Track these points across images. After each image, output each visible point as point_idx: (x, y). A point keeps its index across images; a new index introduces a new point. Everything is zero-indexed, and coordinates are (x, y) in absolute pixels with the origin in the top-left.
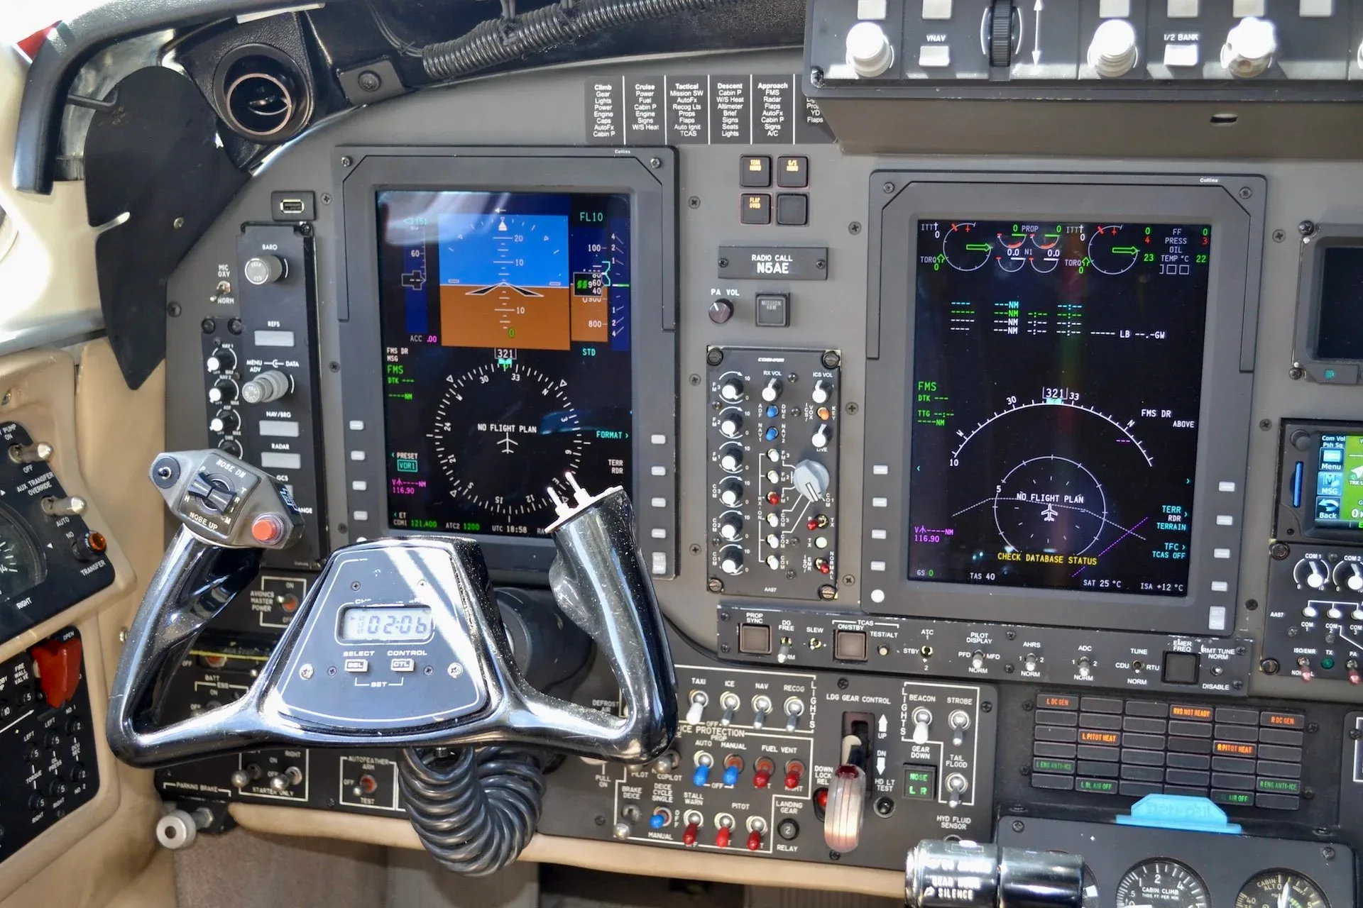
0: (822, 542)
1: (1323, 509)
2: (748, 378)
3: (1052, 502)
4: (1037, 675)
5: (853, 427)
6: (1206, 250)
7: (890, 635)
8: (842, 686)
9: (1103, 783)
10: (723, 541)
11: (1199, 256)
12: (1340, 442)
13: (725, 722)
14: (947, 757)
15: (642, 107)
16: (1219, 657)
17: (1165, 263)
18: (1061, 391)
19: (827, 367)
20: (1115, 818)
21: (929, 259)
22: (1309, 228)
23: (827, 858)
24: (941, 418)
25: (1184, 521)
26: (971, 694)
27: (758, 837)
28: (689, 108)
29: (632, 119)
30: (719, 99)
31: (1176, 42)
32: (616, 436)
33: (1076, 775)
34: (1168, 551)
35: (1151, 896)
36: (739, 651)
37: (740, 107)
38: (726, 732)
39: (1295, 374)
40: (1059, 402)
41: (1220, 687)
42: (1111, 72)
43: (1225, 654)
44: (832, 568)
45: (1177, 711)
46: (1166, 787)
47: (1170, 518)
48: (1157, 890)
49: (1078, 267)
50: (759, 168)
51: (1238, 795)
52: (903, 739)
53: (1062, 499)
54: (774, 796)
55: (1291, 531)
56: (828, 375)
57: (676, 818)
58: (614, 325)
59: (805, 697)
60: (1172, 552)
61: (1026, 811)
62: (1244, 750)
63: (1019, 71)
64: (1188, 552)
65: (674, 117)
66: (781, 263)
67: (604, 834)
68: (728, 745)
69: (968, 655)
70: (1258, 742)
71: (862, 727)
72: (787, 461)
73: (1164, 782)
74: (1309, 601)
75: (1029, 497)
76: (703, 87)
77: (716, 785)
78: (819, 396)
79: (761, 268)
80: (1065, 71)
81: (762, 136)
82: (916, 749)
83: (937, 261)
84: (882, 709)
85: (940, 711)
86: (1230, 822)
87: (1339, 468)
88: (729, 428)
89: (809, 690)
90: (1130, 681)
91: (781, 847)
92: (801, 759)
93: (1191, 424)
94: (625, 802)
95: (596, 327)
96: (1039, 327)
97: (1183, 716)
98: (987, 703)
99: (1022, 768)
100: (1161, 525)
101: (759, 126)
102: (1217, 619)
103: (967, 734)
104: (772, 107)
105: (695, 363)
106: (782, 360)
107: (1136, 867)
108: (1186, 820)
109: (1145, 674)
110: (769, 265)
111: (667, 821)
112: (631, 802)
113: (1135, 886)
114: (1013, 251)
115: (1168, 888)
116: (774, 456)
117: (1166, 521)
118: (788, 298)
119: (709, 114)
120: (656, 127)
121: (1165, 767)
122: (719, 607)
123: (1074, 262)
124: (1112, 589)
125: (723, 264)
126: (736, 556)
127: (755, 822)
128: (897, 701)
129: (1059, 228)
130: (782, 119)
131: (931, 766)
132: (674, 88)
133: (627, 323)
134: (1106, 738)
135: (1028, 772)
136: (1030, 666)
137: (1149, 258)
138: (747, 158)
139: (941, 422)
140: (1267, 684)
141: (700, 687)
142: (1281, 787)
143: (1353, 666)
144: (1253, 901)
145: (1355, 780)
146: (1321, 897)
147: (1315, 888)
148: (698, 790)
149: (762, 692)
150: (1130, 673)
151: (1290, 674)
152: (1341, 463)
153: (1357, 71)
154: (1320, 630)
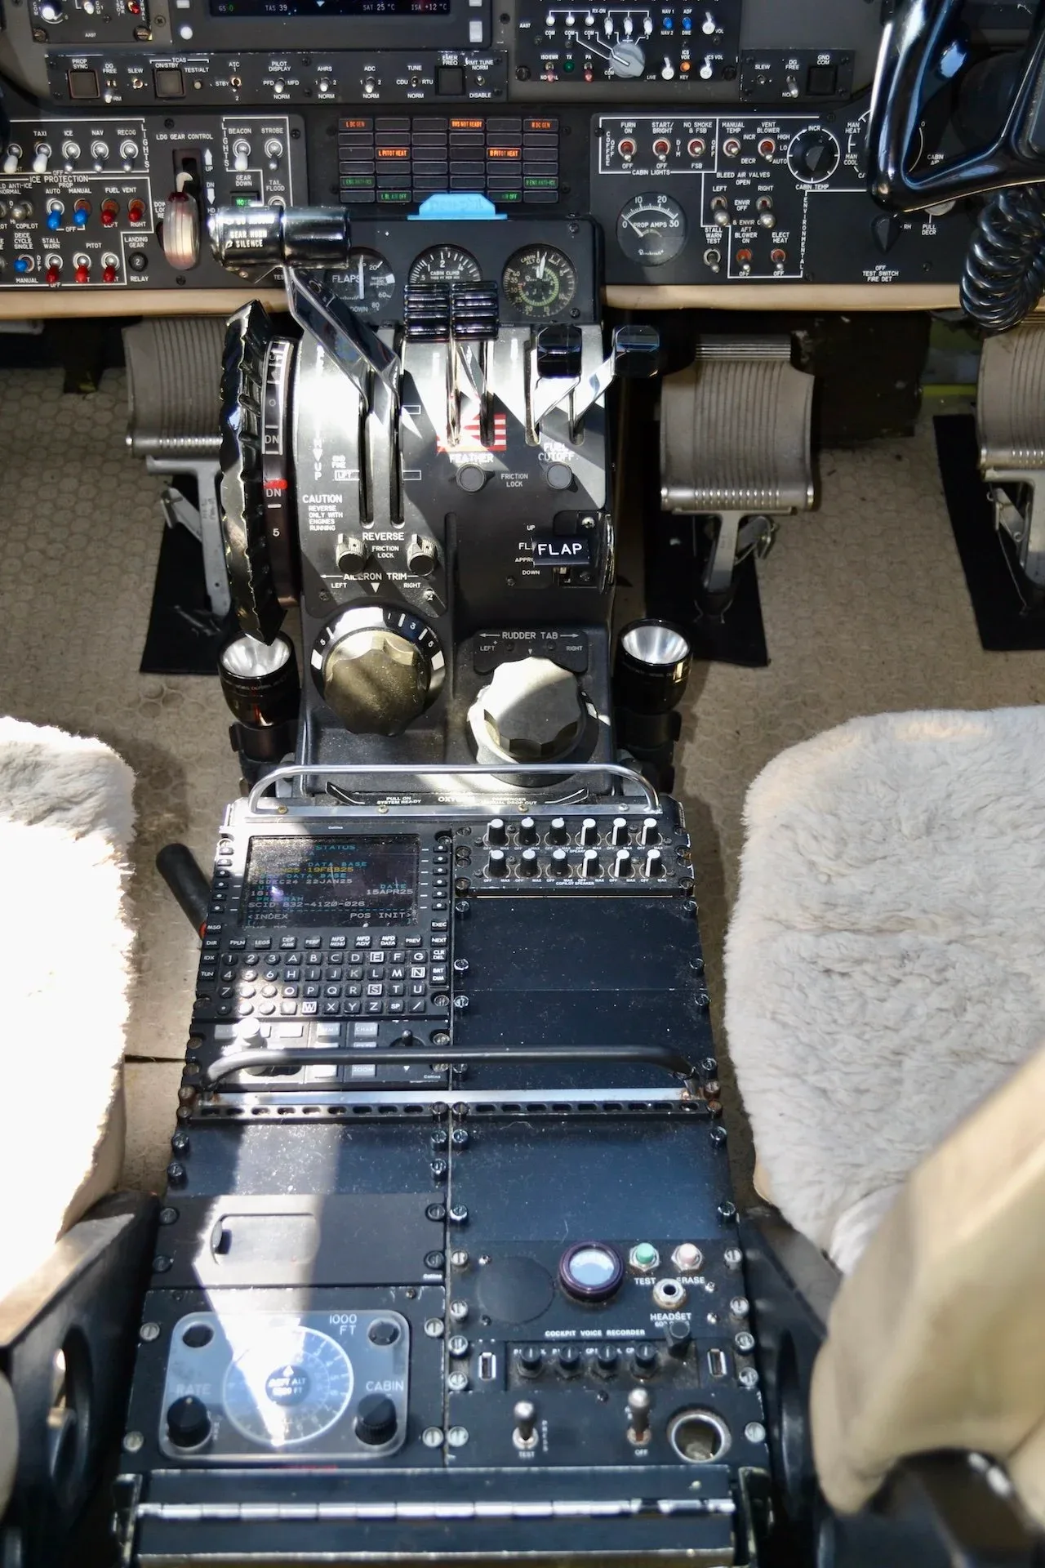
4: (333, 96)
7: (201, 70)
8: (169, 126)
9: (399, 193)
13: (69, 168)
14: (266, 183)
16: (481, 67)
20: (406, 218)
23: (176, 284)
26: (281, 123)
27: (112, 272)
33: (376, 188)
35: (437, 278)
36: (71, 98)
38: (72, 179)
41: (483, 95)
43: (485, 64)
44: (143, 9)
45: (455, 124)
46: (450, 187)
48: (443, 273)
51: (509, 193)
52: (227, 170)
54: (122, 233)
57: (39, 263)
59: (137, 139)
62: (512, 153)
68: (74, 191)
69: (271, 82)
70: (523, 146)
71: (191, 163)
74: (550, 11)
77: (69, 229)
82: (239, 177)
84: (205, 144)
85: (256, 141)
86: (498, 211)
89: (139, 132)
90: (410, 95)
91: (134, 279)
92: (141, 195)
97: (461, 127)
98: (296, 130)
99: (331, 187)
102: (476, 33)
103: (280, 160)
107: (424, 255)
108: (462, 213)
109: (422, 88)
111: (30, 267)
113: (424, 271)
115: (451, 270)
121: (449, 174)
122: (47, 56)
124: (387, 12)
126: (55, 4)
127: (109, 258)
128: (218, 135)
131: (254, 193)
135: (336, 190)
136: (324, 88)
140: (521, 89)
141: (42, 139)
142: (542, 183)
143: (588, 68)
144: (518, 274)
145: (600, 172)
146: (570, 264)
147: (566, 258)
148: (52, 233)
149: (99, 138)
150: (409, 88)
151: (538, 79)
154: (560, 36)
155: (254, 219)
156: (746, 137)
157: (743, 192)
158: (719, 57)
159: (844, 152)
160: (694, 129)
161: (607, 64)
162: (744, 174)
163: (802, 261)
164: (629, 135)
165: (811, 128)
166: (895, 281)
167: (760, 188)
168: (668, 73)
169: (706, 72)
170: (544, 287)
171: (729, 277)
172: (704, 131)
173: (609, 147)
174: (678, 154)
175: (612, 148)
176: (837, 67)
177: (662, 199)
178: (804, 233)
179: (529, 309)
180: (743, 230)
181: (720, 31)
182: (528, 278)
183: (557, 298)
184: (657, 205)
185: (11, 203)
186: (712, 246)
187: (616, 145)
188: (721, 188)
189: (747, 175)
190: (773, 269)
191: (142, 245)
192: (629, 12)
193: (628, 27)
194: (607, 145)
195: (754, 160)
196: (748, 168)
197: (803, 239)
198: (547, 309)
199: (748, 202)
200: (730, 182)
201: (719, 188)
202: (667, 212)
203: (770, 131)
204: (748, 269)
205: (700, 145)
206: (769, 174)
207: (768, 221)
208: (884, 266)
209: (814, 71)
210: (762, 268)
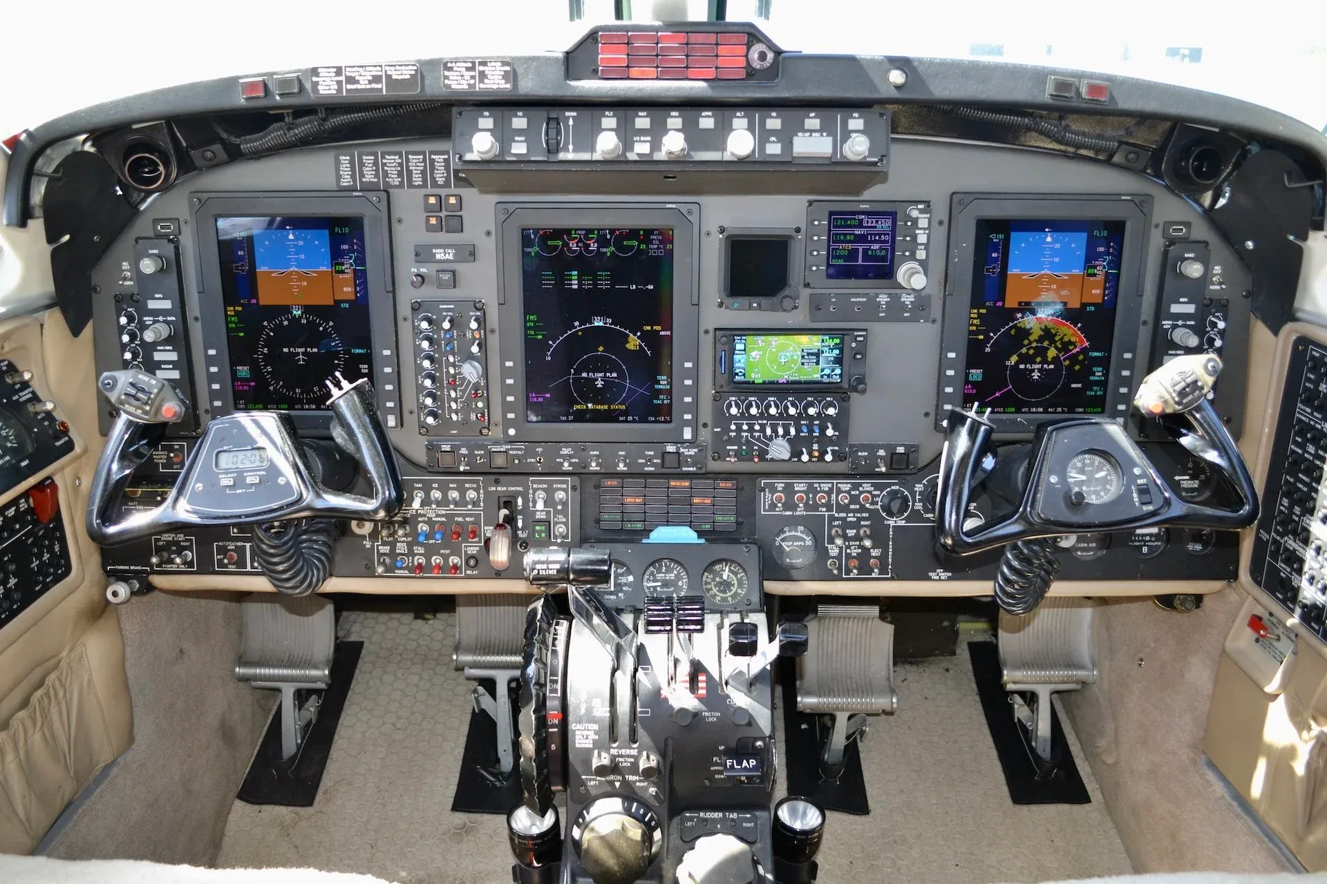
0: (480, 405)
1: (737, 374)
2: (434, 317)
3: (601, 377)
4: (598, 468)
5: (494, 341)
6: (672, 242)
7: (519, 452)
8: (497, 482)
9: (637, 524)
10: (426, 407)
11: (668, 245)
12: (744, 340)
13: (434, 506)
14: (555, 517)
15: (368, 169)
16: (690, 453)
17: (651, 249)
18: (602, 318)
19: (478, 310)
20: (641, 541)
21: (529, 250)
22: (722, 230)
23: (495, 576)
24: (539, 334)
25: (668, 383)
26: (566, 482)
27: (456, 568)
28: (393, 169)
29: (362, 175)
30: (410, 164)
31: (640, 141)
32: (363, 352)
33: (622, 521)
34: (661, 399)
35: (661, 578)
36: (439, 467)
37: (422, 168)
38: (435, 512)
39: (719, 305)
40: (601, 324)
41: (691, 469)
42: (608, 157)
43: (693, 452)
44: (486, 418)
45: (673, 483)
46: (668, 523)
47: (661, 382)
48: (664, 575)
49: (607, 252)
50: (434, 202)
51: (706, 525)
52: (531, 509)
53: (605, 375)
54: (463, 545)
55: (722, 386)
56: (478, 313)
57: (410, 561)
58: (358, 290)
59: (477, 490)
60: (663, 400)
61: (597, 541)
63: (562, 156)
64: (671, 399)
65: (386, 174)
66: (449, 253)
67: (370, 573)
68: (436, 519)
69: (562, 460)
70: (714, 497)
71: (509, 504)
72: (459, 361)
73: (668, 521)
74: (733, 422)
75: (588, 375)
76: (401, 157)
77: (431, 542)
78: (474, 325)
79: (438, 257)
80: (586, 156)
81: (435, 184)
82: (538, 513)
83: (533, 250)
84: (518, 493)
85: (550, 492)
86: (699, 537)
87: (744, 353)
88: (425, 345)
89: (479, 486)
90: (646, 469)
91: (468, 572)
92: (477, 523)
93: (669, 333)
94: (380, 555)
95: (348, 291)
96: (589, 284)
97: (676, 486)
98: (575, 486)
99: (595, 519)
100: (657, 387)
101: (433, 179)
102: (687, 434)
103: (565, 504)
104: (440, 168)
105: (404, 310)
106: (453, 306)
107: (652, 564)
108: (677, 538)
109: (653, 465)
110: (442, 255)
111: (405, 563)
112: (385, 554)
113: (652, 574)
114: (573, 245)
115: (669, 574)
116: (451, 359)
117: (659, 384)
118: (454, 272)
119: (405, 172)
120: (376, 180)
121: (668, 513)
122: (426, 443)
123: (604, 250)
124: (634, 421)
125: (416, 255)
126: (434, 415)
127: (454, 560)
128: (527, 488)
129: (596, 232)
130: (445, 175)
131: (547, 522)
132: (385, 158)
133: (365, 289)
134: (637, 500)
135: (598, 521)
136: (594, 464)
137: (643, 247)
138: (427, 196)
139: (540, 337)
140: (714, 466)
141: (419, 489)
142: (726, 520)
143: (756, 454)
144: (711, 576)
145: (762, 513)
146: (744, 571)
147: (742, 567)
148: (421, 544)
149: (453, 489)
150: (645, 465)
151: (725, 460)
152: (745, 350)
153: (727, 156)
154: (739, 436)
155: (553, 557)
156: (853, 493)
157: (852, 525)
158: (836, 448)
159: (914, 501)
160: (821, 488)
161: (767, 452)
162: (852, 515)
163: (890, 567)
164: (780, 491)
165: (893, 488)
166: (949, 579)
167: (862, 523)
168: (805, 458)
169: (829, 457)
170: (726, 585)
171: (844, 576)
172: (827, 489)
173: (768, 498)
174: (811, 502)
175: (770, 498)
176: (908, 454)
177: (801, 528)
178: (890, 550)
179: (718, 598)
180: (852, 548)
181: (837, 433)
182: (718, 579)
183: (736, 592)
184: (798, 532)
185: (397, 525)
186: (833, 558)
187: (772, 497)
188: (838, 522)
189: (854, 515)
190: (872, 571)
191: (475, 552)
192: (781, 422)
193: (781, 431)
195: (858, 507)
196: (854, 511)
197: (890, 553)
198: (730, 599)
200: (844, 519)
202: (804, 536)
203: (868, 489)
204: (855, 571)
205: (824, 498)
206: (867, 515)
207: (868, 543)
208: (942, 570)
209: (895, 457)
210: (865, 571)
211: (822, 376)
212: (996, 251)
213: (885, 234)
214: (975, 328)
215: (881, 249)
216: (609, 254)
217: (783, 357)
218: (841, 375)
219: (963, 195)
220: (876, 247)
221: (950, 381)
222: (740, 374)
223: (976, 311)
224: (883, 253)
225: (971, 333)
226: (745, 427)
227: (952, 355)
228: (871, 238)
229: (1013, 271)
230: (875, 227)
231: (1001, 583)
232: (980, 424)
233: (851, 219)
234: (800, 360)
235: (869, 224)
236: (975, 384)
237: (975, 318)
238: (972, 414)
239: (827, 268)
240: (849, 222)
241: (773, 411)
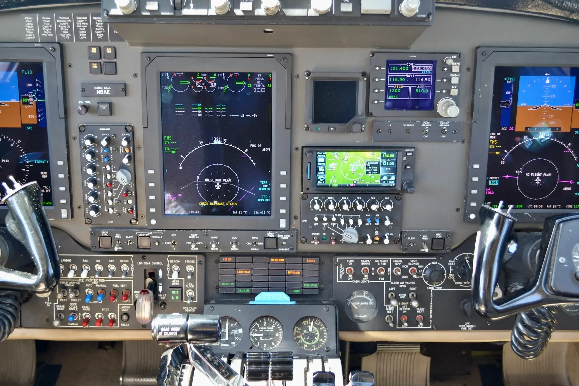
0: (130, 202)
1: (319, 180)
2: (96, 137)
3: (219, 182)
4: (217, 249)
5: (140, 155)
6: (271, 82)
7: (159, 237)
8: (144, 258)
9: (246, 289)
10: (89, 203)
11: (268, 85)
12: (324, 154)
13: (97, 276)
14: (186, 284)
15: (46, 27)
16: (285, 238)
17: (256, 88)
18: (220, 138)
19: (127, 131)
20: (249, 302)
21: (166, 87)
22: (309, 74)
23: (142, 328)
24: (174, 150)
25: (269, 187)
26: (194, 259)
27: (113, 321)
28: (65, 27)
29: (42, 31)
30: (78, 23)
31: (244, 1)
32: (43, 162)
33: (235, 287)
34: (263, 198)
35: (263, 331)
36: (100, 247)
37: (86, 26)
38: (98, 280)
39: (306, 129)
40: (219, 143)
41: (286, 249)
42: (220, 13)
43: (287, 237)
44: (135, 212)
45: (272, 260)
46: (269, 289)
47: (264, 185)
48: (265, 328)
49: (223, 90)
50: (95, 52)
51: (296, 290)
52: (169, 278)
53: (222, 180)
54: (119, 304)
55: (308, 189)
56: (128, 134)
57: (79, 316)
58: (39, 117)
59: (129, 264)
60: (265, 199)
61: (216, 302)
62: (298, 273)
63: (185, 12)
64: (271, 198)
65: (59, 30)
66: (106, 90)
67: (48, 325)
68: (99, 286)
69: (190, 243)
70: (302, 270)
71: (153, 275)
72: (114, 170)
73: (269, 287)
74: (316, 215)
75: (210, 180)
76: (70, 18)
77: (95, 302)
78: (124, 143)
79: (98, 92)
80: (202, 12)
81: (96, 38)
82: (174, 281)
83: (169, 88)
84: (159, 267)
85: (182, 266)
86: (291, 300)
87: (324, 164)
88: (89, 157)
89: (130, 261)
90: (252, 249)
91: (122, 325)
92: (129, 290)
93: (269, 149)
94: (58, 312)
95: (32, 118)
96: (210, 113)
97: (275, 261)
98: (201, 261)
99: (215, 286)
100: (260, 189)
101: (95, 35)
102: (283, 224)
103: (193, 274)
104: (99, 27)
105: (74, 132)
106: (109, 129)
107: (257, 320)
108: (275, 301)
109: (257, 246)
110: (102, 91)
111: (75, 318)
112: (61, 311)
113: (257, 327)
114: (198, 84)
115: (269, 327)
116: (108, 168)
117: (262, 187)
118: (111, 105)
119: (73, 29)
120: (52, 35)
121: (269, 281)
122: (90, 230)
123: (221, 88)
124: (243, 214)
125: (83, 90)
126: (96, 209)
127: (111, 315)
128: (165, 263)
129: (215, 75)
130: (104, 32)
131: (180, 288)
132: (59, 19)
133: (45, 116)
134: (246, 272)
135: (218, 287)
136: (213, 246)
137: (250, 86)
138: (90, 47)
139: (174, 152)
140: (303, 247)
141: (86, 263)
142: (311, 286)
143: (333, 239)
144: (300, 329)
145: (338, 281)
146: (325, 325)
147: (323, 322)
148: (87, 304)
149: (112, 263)
150: (252, 246)
151: (311, 243)
152: (325, 162)
153: (312, 13)
154: (320, 226)
155: (175, 321)
156: (403, 266)
157: (403, 291)
158: (392, 234)
159: (448, 273)
160: (380, 263)
161: (341, 237)
162: (403, 283)
163: (431, 321)
164: (350, 266)
165: (433, 263)
166: (474, 329)
167: (411, 289)
168: (369, 242)
169: (386, 241)
170: (312, 336)
171: (397, 328)
172: (385, 264)
173: (342, 271)
174: (373, 274)
175: (343, 271)
176: (444, 238)
177: (366, 292)
178: (431, 308)
179: (305, 346)
180: (403, 307)
181: (392, 224)
182: (305, 331)
183: (319, 341)
184: (363, 295)
185: (70, 290)
186: (389, 314)
187: (345, 270)
188: (393, 288)
189: (405, 283)
190: (418, 324)
191: (128, 310)
192: (351, 215)
193: (351, 222)
194: (341, 270)
195: (407, 277)
196: (405, 280)
197: (431, 311)
198: (314, 346)
199: (405, 295)
200: (397, 286)
201: (392, 289)
203: (414, 264)
204: (406, 324)
205: (383, 270)
206: (414, 283)
207: (415, 304)
208: (469, 323)
209: (434, 241)
210: (413, 323)
211: (381, 182)
212: (509, 90)
213: (428, 77)
214: (493, 147)
215: (425, 88)
216: (224, 91)
217: (353, 168)
218: (395, 181)
219: (485, 48)
220: (421, 86)
221: (475, 185)
222: (321, 180)
223: (494, 134)
224: (427, 91)
225: (491, 150)
226: (325, 219)
227: (476, 166)
228: (418, 80)
229: (521, 105)
230: (421, 72)
231: (517, 336)
232: (505, 217)
233: (403, 66)
234: (365, 170)
235: (416, 70)
236: (493, 188)
237: (493, 139)
238: (498, 210)
239: (386, 102)
240: (401, 68)
241: (345, 207)
